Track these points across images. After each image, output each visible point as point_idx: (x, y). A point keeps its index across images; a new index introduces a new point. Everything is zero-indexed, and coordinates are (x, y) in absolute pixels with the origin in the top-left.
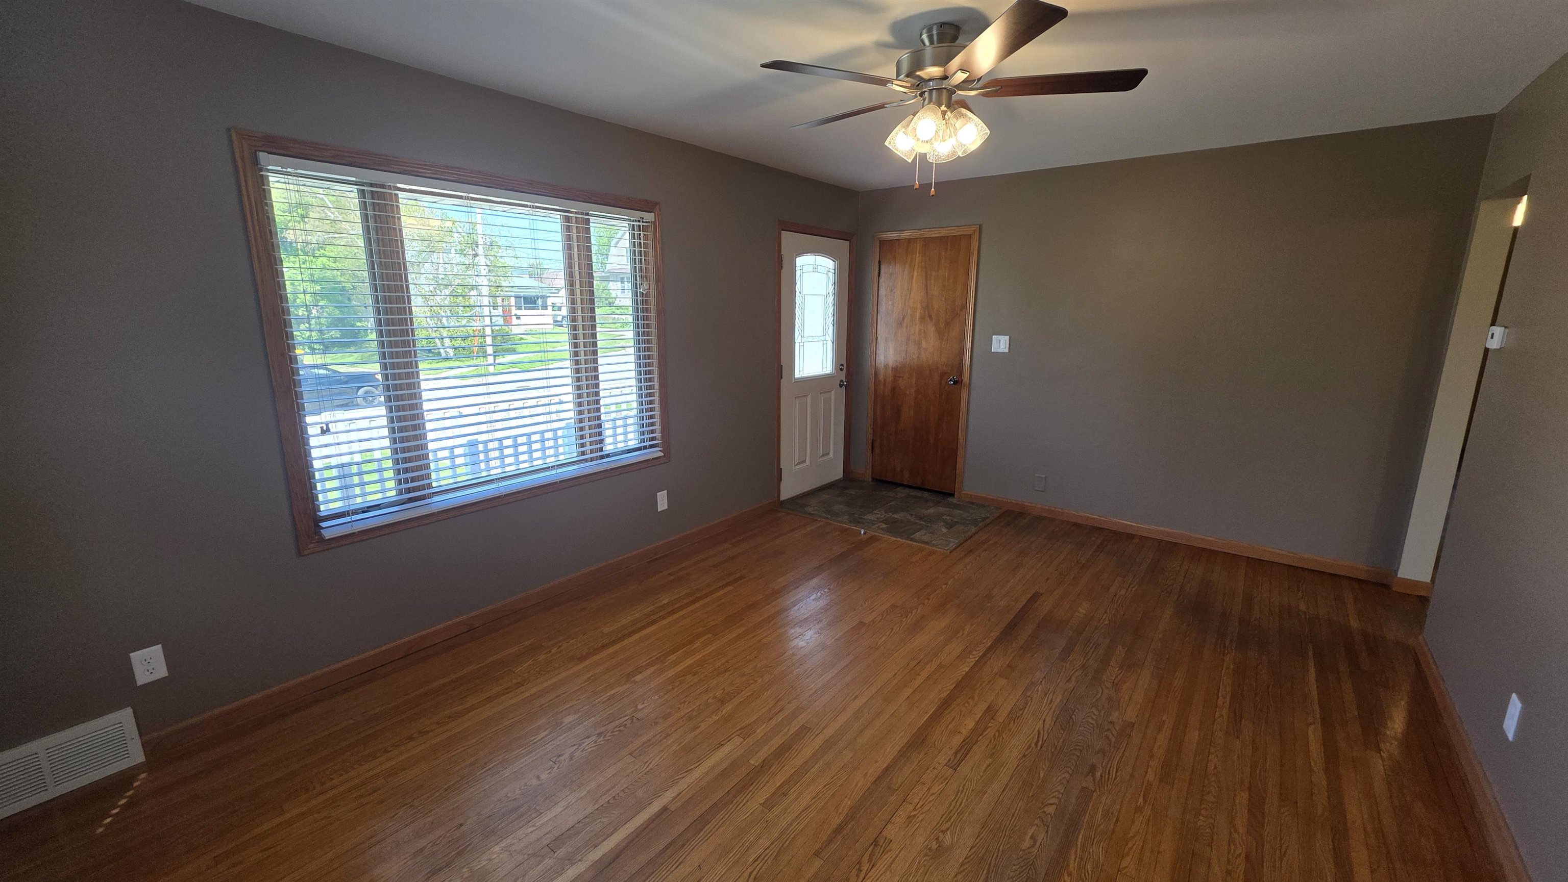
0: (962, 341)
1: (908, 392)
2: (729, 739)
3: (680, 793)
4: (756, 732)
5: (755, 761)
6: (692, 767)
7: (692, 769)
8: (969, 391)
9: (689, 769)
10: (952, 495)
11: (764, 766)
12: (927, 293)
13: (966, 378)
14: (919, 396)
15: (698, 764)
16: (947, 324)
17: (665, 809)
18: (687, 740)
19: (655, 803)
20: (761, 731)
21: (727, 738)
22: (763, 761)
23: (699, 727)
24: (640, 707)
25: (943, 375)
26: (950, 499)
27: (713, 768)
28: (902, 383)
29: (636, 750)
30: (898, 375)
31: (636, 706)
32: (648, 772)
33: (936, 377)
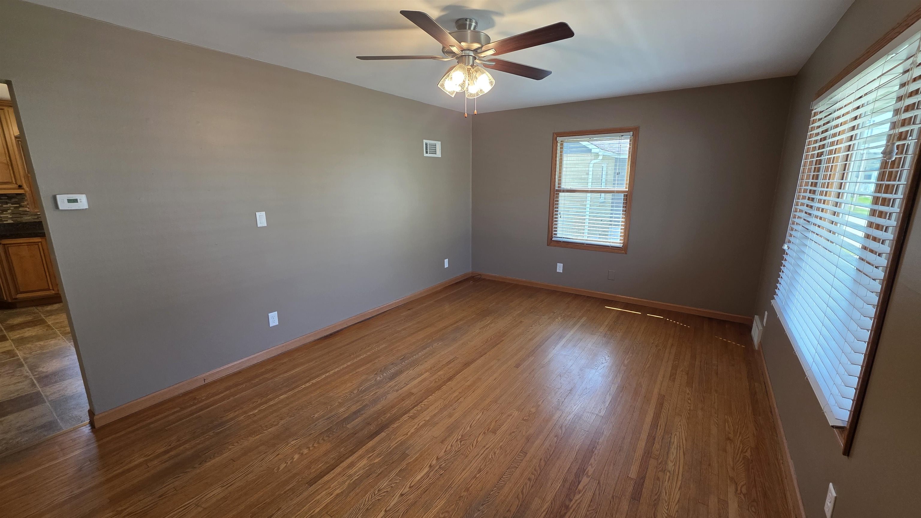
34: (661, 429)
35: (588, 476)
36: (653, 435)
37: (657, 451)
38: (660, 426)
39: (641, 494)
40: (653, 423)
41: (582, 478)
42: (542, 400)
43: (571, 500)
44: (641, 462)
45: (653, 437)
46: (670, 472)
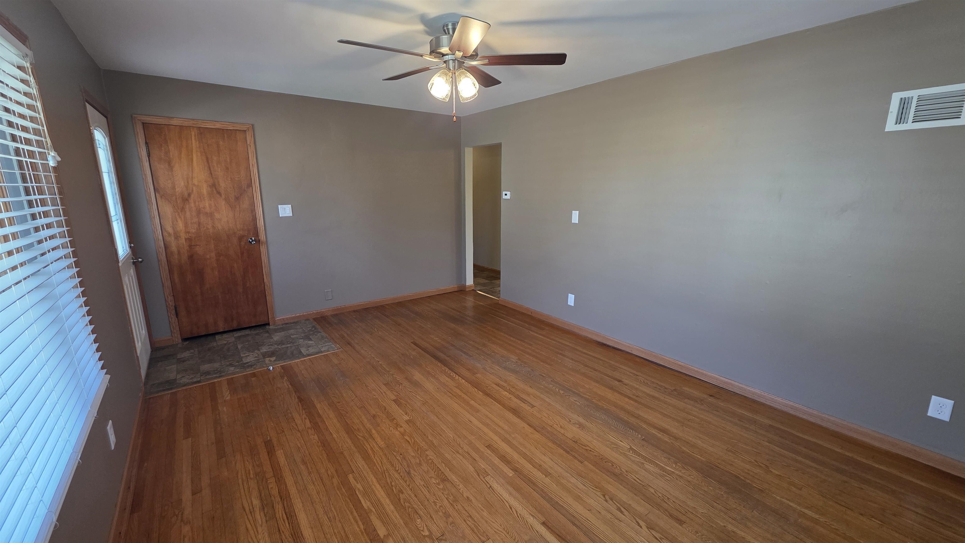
0: (253, 211)
1: (208, 257)
2: (486, 482)
3: (530, 514)
4: (484, 469)
5: (511, 474)
6: (507, 505)
7: (509, 505)
8: (267, 247)
9: (508, 507)
10: (269, 324)
11: (515, 470)
12: (211, 174)
13: (262, 237)
14: (221, 258)
15: (505, 502)
16: (237, 198)
17: (544, 524)
18: (480, 506)
19: (537, 529)
20: (483, 465)
21: (485, 484)
22: (512, 470)
23: (468, 497)
24: (427, 533)
25: (241, 238)
26: (267, 327)
27: (510, 494)
28: (199, 250)
29: (480, 538)
30: (193, 244)
31: (425, 536)
32: (506, 531)
33: (235, 240)
34: (281, 517)
35: (308, 428)
36: (285, 502)
37: (272, 488)
38: (284, 520)
39: (266, 446)
40: (295, 518)
41: (311, 425)
42: (410, 442)
43: (305, 413)
44: (280, 466)
45: (284, 499)
46: (251, 479)
